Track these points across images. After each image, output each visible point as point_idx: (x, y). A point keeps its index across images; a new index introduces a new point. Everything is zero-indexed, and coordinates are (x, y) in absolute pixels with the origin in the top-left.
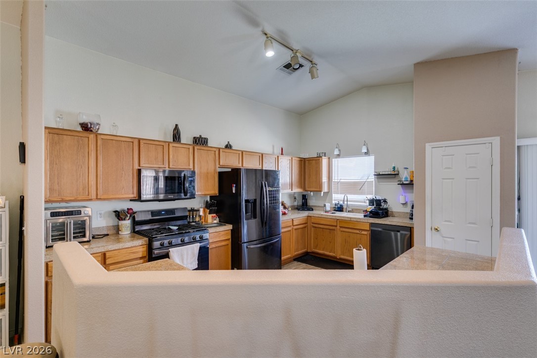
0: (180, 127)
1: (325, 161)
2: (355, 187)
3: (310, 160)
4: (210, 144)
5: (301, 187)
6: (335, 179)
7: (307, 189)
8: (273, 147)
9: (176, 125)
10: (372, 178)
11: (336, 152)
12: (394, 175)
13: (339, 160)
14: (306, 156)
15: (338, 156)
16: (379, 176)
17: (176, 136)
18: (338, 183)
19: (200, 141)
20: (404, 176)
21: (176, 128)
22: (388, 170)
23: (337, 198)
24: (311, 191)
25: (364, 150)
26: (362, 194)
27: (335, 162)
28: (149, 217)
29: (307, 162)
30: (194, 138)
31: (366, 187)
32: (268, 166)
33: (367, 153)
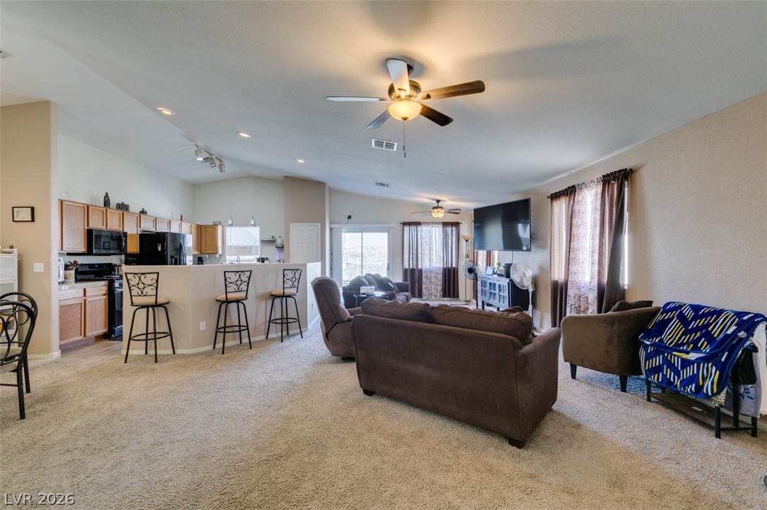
0: (109, 195)
1: (220, 228)
2: (246, 250)
3: (206, 227)
4: (130, 210)
5: (198, 250)
6: (228, 243)
7: (203, 252)
8: (172, 213)
9: (107, 194)
10: (258, 244)
11: (230, 222)
12: (273, 241)
13: (232, 228)
14: (203, 223)
15: (231, 225)
16: (263, 242)
17: (107, 203)
18: (231, 247)
19: (123, 207)
20: (279, 242)
21: (107, 196)
22: (269, 238)
23: (230, 259)
24: (206, 254)
25: (253, 223)
26: (251, 254)
27: (228, 229)
28: (87, 269)
29: (203, 229)
30: (118, 204)
31: (253, 250)
32: (175, 229)
33: (254, 225)
